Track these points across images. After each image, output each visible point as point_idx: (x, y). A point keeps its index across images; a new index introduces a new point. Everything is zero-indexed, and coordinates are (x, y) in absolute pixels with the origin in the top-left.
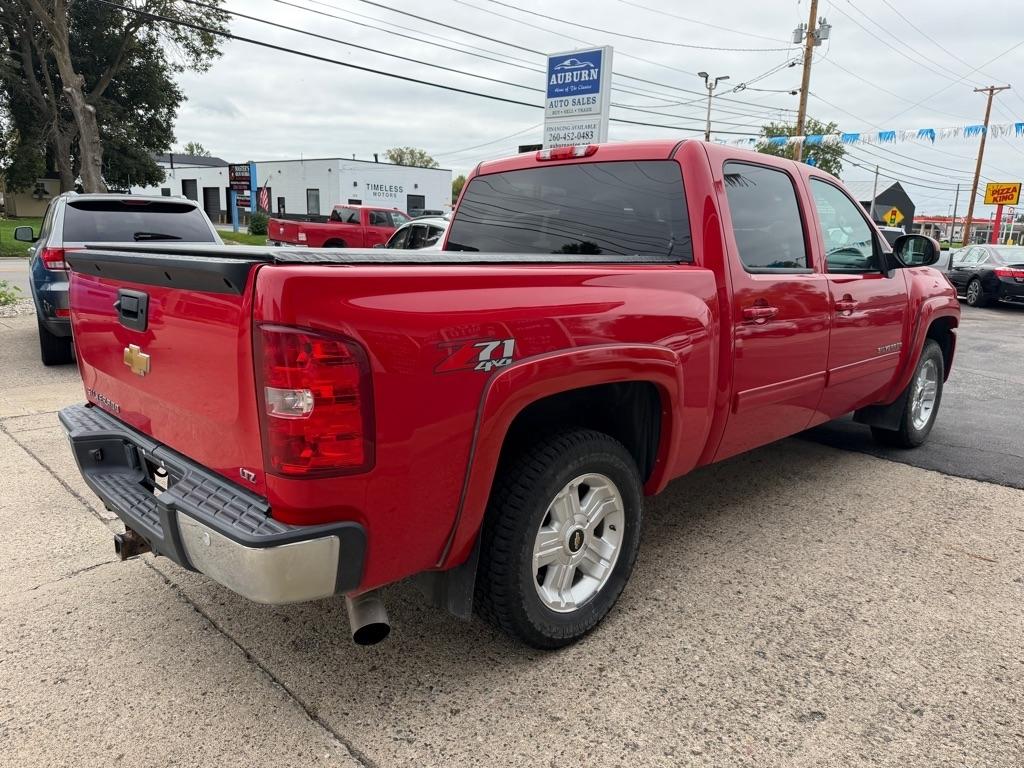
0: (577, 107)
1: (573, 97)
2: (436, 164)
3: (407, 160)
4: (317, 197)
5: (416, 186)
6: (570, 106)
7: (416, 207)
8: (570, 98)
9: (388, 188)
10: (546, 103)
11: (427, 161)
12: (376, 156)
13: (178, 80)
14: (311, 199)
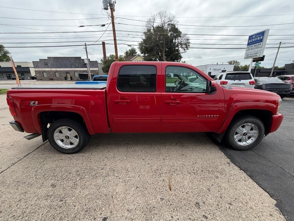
0: (255, 47)
1: (254, 45)
3: (233, 63)
5: (224, 68)
6: (253, 47)
8: (253, 45)
9: (218, 69)
10: (247, 47)
12: (217, 63)
13: (182, 55)
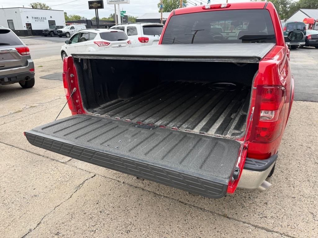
2: (51, 8)
3: (39, 7)
4: (13, 23)
5: (51, 17)
7: (53, 25)
9: (40, 18)
11: (46, 7)
14: (10, 24)
